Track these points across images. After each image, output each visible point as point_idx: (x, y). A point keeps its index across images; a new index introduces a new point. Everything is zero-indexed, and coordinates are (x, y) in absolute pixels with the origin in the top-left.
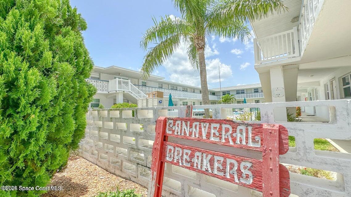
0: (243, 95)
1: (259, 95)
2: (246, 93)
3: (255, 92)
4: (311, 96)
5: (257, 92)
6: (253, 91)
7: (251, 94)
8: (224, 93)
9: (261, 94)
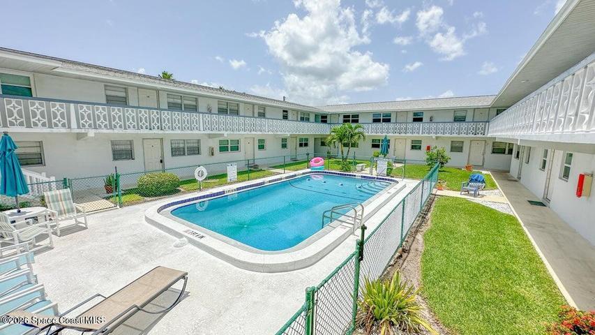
0: (385, 125)
1: (424, 129)
2: (394, 121)
3: (415, 120)
4: (546, 156)
5: (420, 120)
6: (411, 117)
7: (403, 126)
8: (347, 118)
9: (427, 126)
